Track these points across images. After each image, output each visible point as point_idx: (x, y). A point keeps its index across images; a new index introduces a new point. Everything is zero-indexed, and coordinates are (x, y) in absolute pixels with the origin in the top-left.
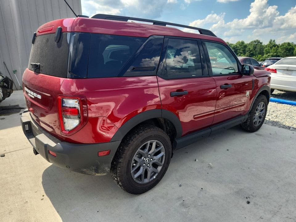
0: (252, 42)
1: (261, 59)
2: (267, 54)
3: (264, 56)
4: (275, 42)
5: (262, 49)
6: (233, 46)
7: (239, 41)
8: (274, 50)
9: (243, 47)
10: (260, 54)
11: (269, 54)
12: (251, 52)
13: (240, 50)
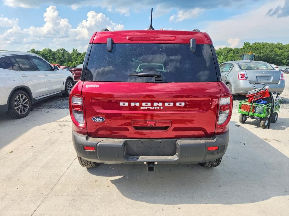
0: (59, 50)
1: (72, 65)
2: (75, 61)
3: (73, 63)
4: (78, 50)
5: (70, 57)
6: (41, 53)
7: (45, 48)
8: (80, 58)
9: (52, 54)
10: (69, 61)
11: (77, 61)
12: (61, 60)
13: (50, 57)
